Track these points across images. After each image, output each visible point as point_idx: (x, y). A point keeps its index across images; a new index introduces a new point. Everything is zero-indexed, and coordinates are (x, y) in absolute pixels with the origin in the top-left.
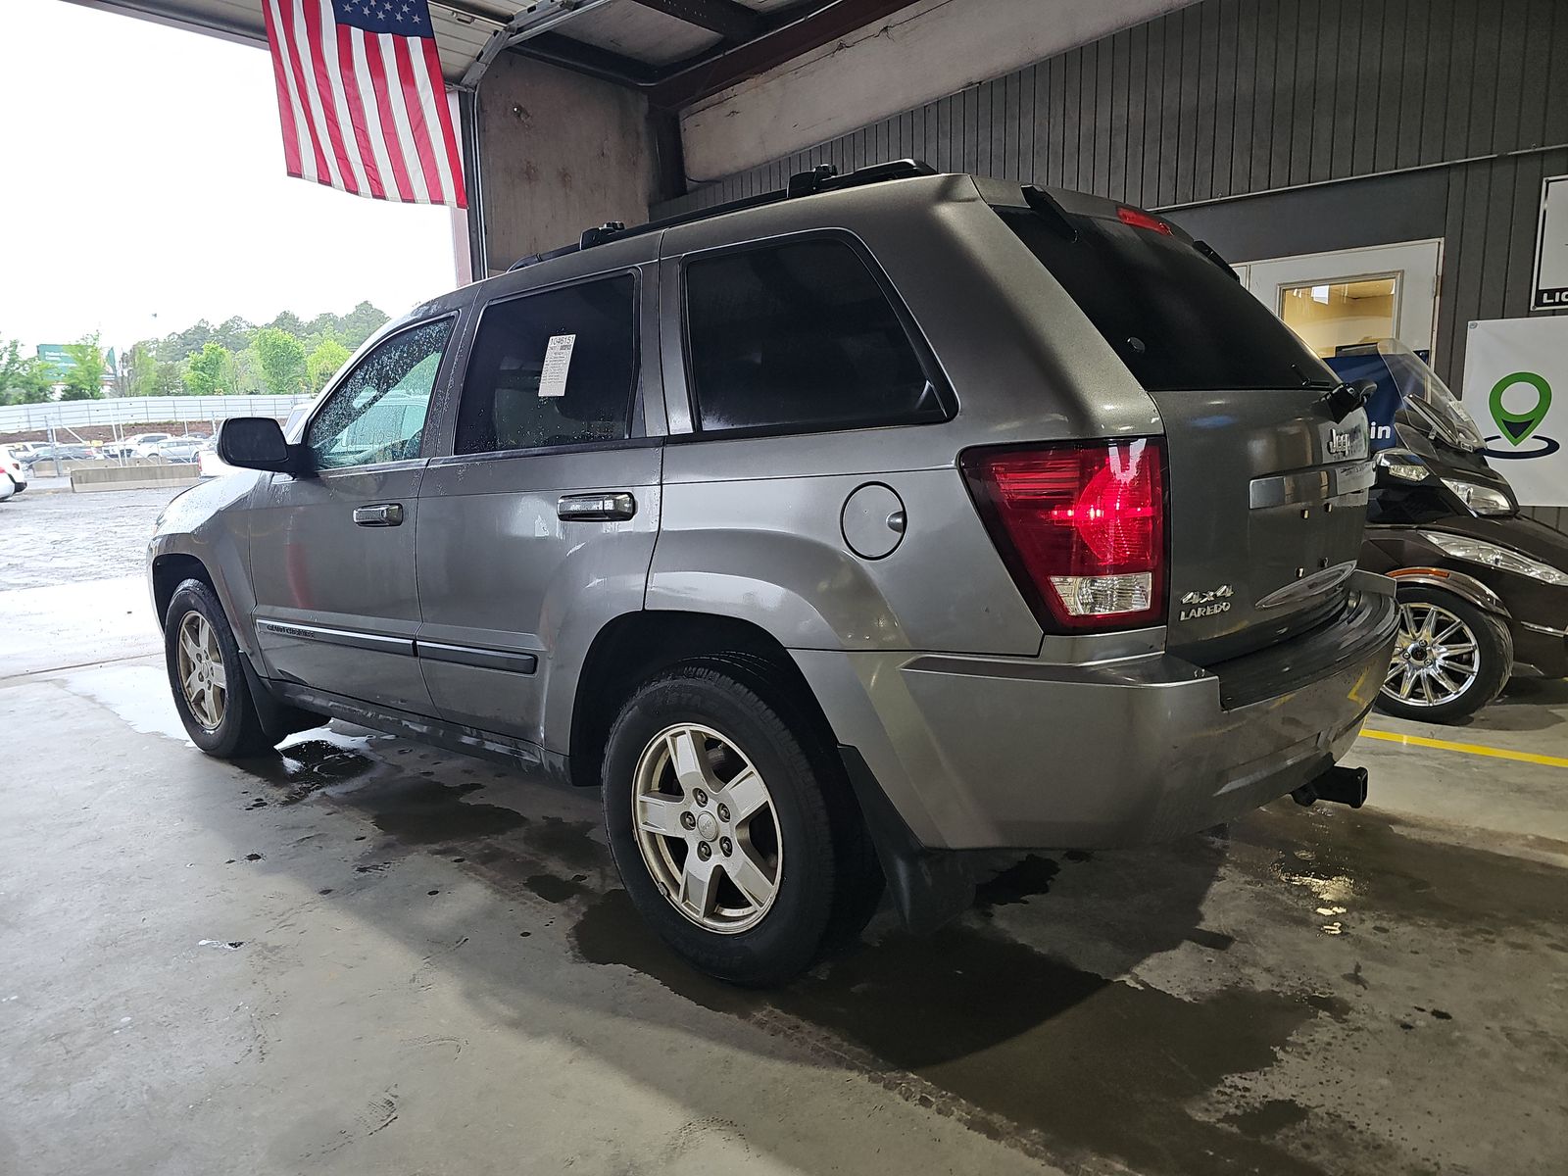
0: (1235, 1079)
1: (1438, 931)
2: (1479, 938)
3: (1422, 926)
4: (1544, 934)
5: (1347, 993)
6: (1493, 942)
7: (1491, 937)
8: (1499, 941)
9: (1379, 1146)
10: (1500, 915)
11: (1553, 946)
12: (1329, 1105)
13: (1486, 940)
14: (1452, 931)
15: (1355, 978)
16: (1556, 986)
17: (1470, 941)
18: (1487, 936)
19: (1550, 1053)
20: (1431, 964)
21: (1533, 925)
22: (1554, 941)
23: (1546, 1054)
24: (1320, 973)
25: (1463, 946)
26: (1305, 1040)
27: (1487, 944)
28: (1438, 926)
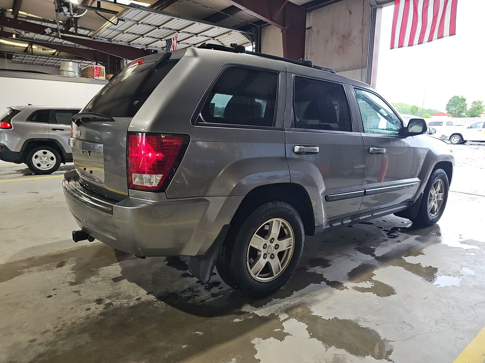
0: (74, 264)
1: (73, 320)
2: (60, 327)
3: (79, 319)
4: (41, 344)
5: (75, 288)
6: (54, 328)
7: (56, 329)
8: (53, 330)
9: (40, 271)
10: (61, 342)
11: (34, 340)
12: (54, 270)
13: (57, 327)
14: (69, 323)
15: (77, 292)
16: (26, 324)
17: (61, 323)
18: (58, 329)
19: (18, 304)
20: (65, 308)
21: (47, 346)
22: (35, 343)
23: (19, 303)
24: (86, 288)
25: (61, 320)
26: (71, 276)
27: (56, 326)
28: (75, 322)
